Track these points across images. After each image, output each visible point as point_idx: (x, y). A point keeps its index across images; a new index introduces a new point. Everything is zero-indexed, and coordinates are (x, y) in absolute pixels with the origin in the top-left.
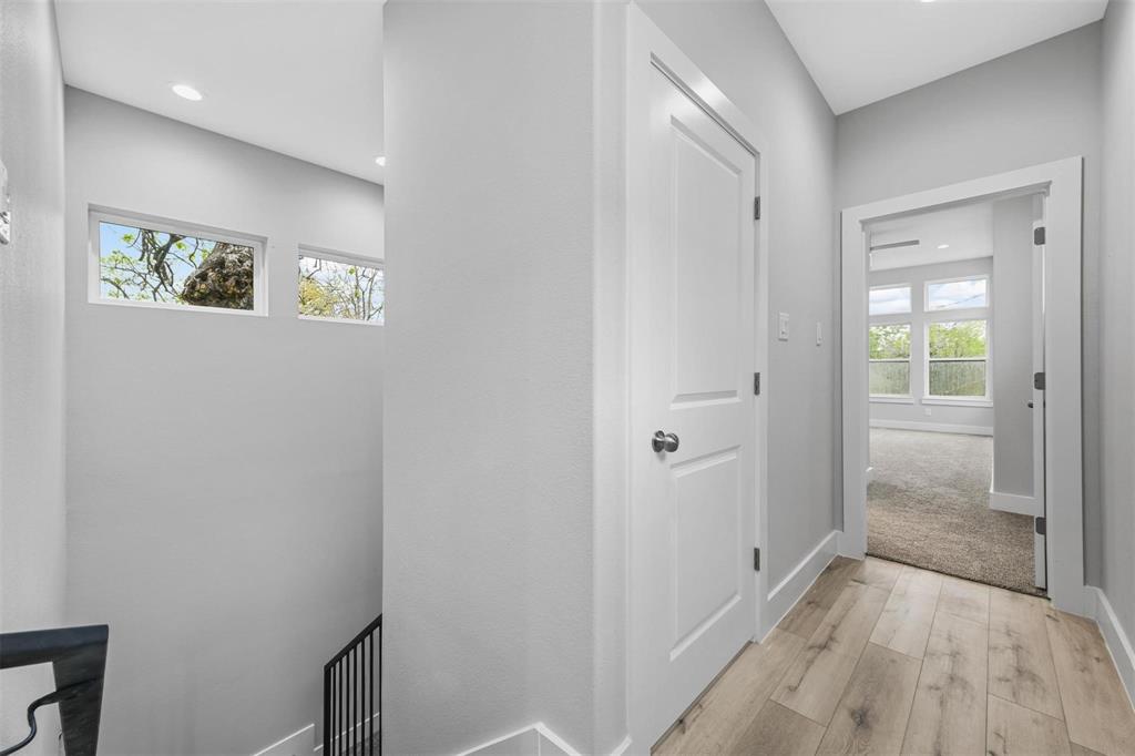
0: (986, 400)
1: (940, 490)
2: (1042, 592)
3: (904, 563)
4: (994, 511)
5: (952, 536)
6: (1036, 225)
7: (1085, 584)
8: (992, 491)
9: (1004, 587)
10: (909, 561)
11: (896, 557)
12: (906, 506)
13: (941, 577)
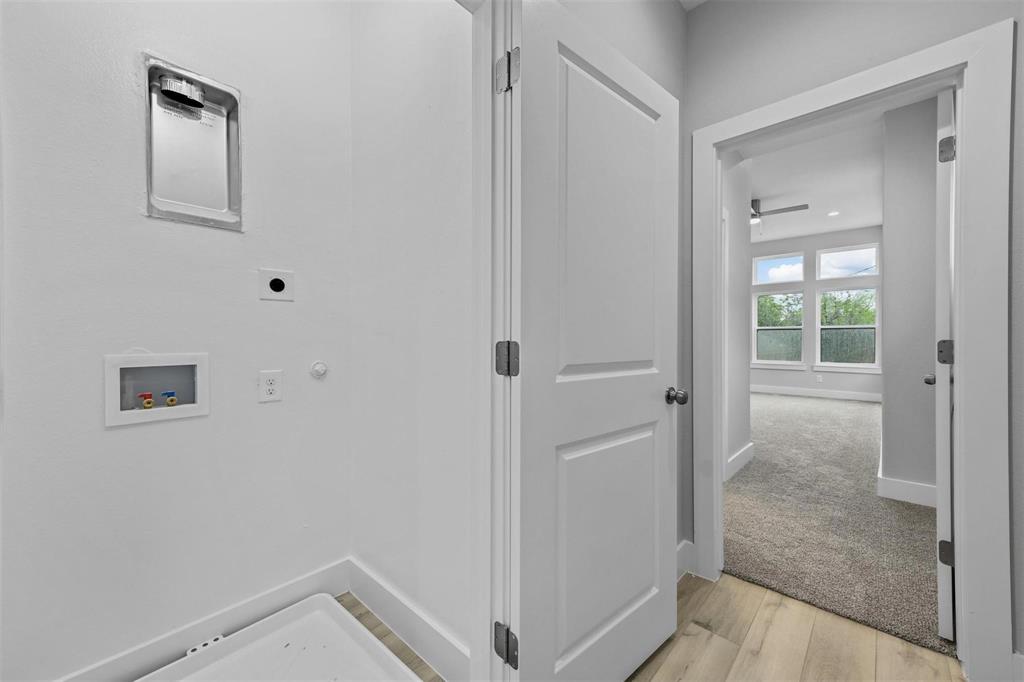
0: (876, 367)
1: (823, 469)
2: (949, 646)
3: (768, 587)
4: (882, 499)
5: (833, 540)
6: (942, 133)
7: (1014, 652)
8: (880, 475)
9: (896, 635)
10: (774, 584)
11: (758, 578)
12: (784, 492)
13: (814, 611)
